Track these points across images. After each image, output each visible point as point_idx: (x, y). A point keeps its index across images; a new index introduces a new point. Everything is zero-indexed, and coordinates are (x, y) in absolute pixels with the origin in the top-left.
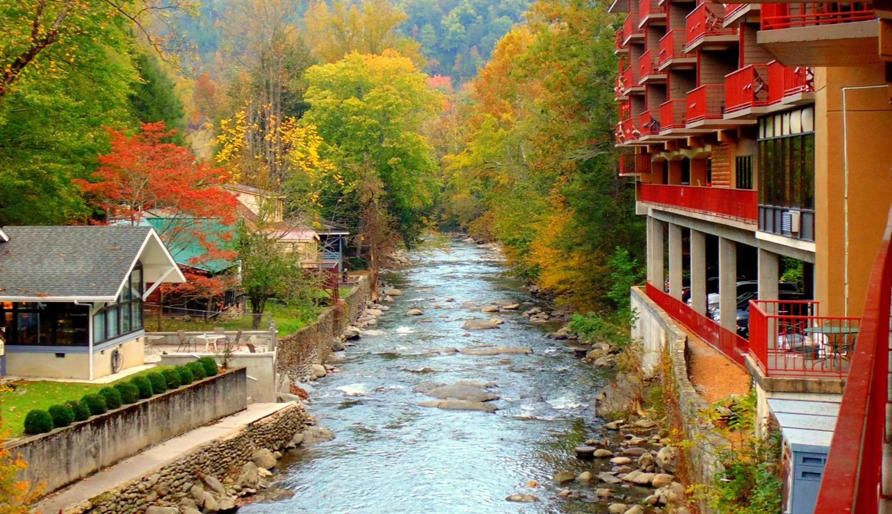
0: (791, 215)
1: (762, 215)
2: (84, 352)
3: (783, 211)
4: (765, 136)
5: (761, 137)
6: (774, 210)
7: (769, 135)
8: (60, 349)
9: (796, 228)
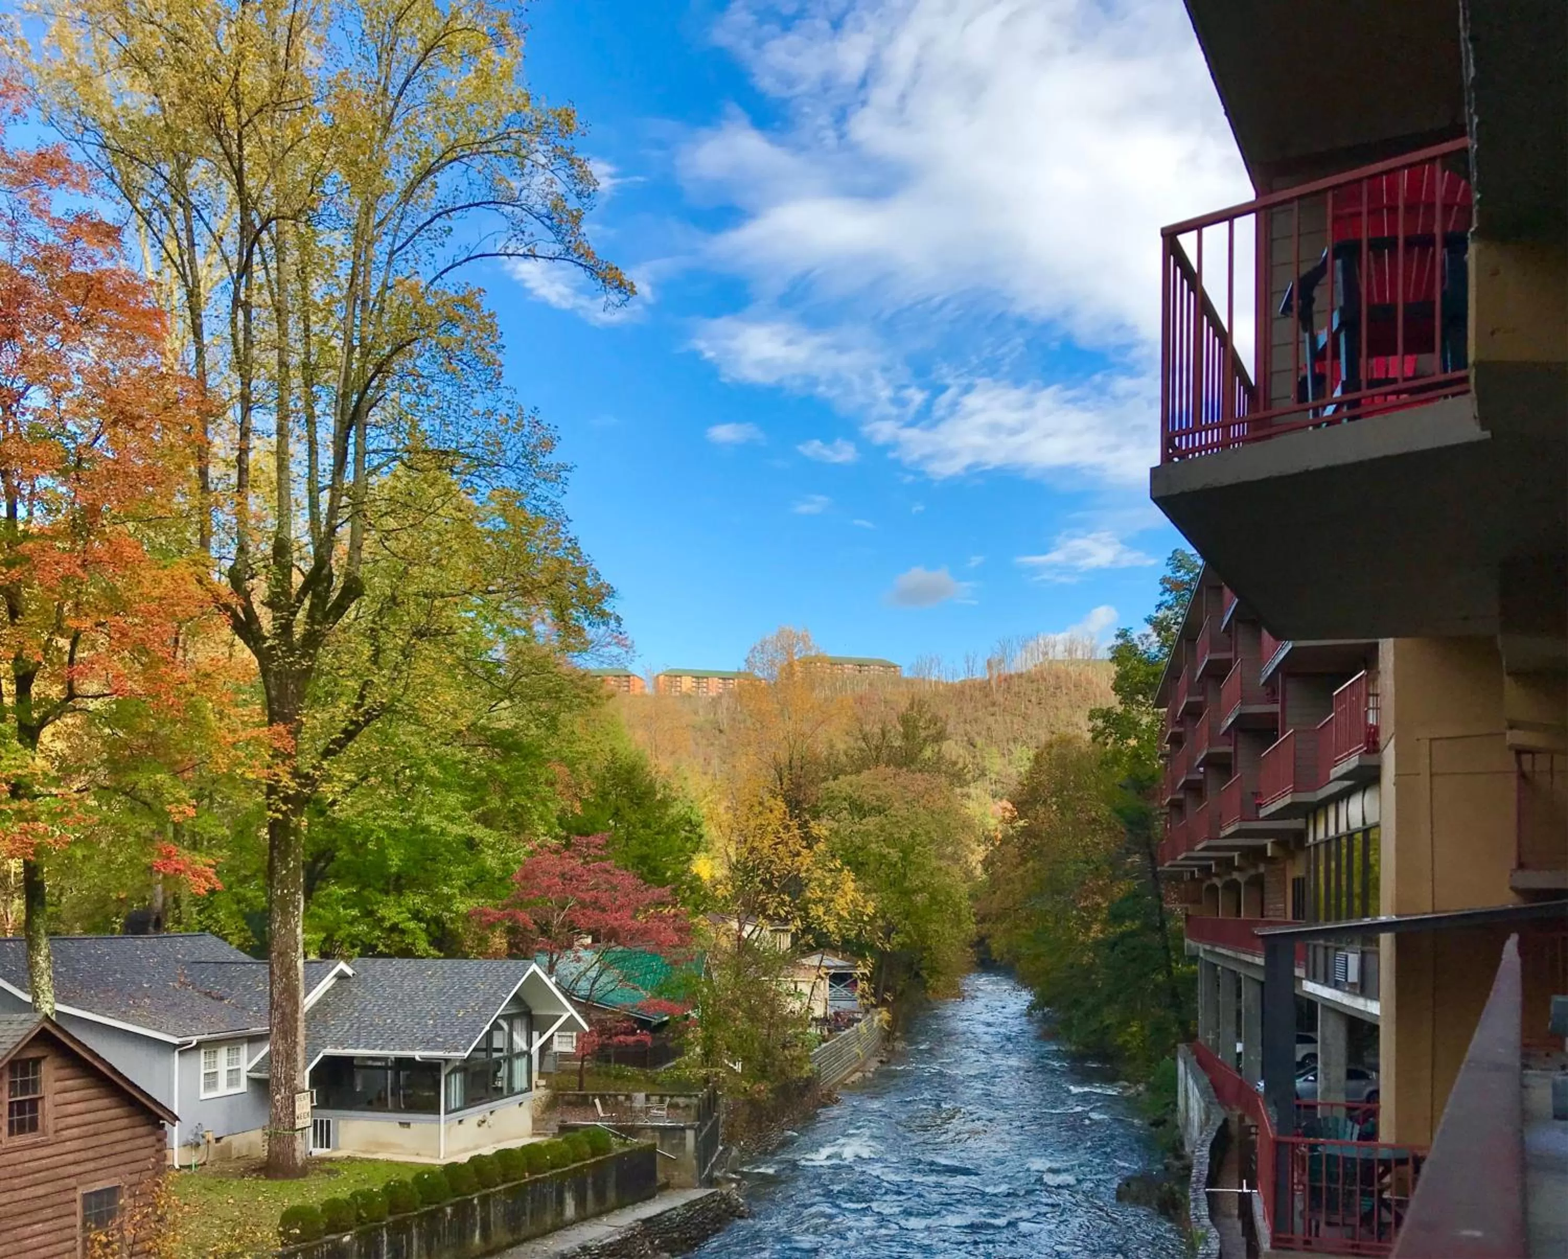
0: (1347, 958)
1: (1311, 954)
2: (432, 1121)
3: (1337, 949)
4: (1315, 838)
5: (1311, 839)
6: (1326, 948)
7: (1321, 835)
8: (405, 1117)
9: (1353, 976)
